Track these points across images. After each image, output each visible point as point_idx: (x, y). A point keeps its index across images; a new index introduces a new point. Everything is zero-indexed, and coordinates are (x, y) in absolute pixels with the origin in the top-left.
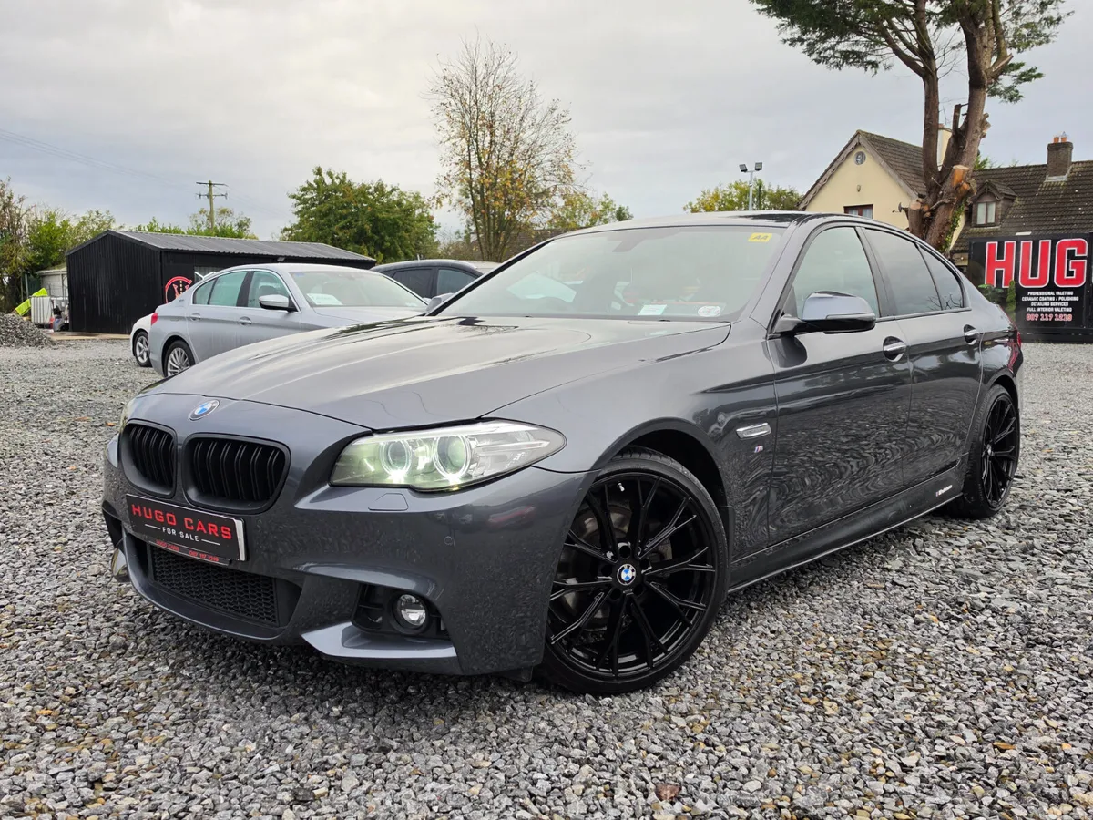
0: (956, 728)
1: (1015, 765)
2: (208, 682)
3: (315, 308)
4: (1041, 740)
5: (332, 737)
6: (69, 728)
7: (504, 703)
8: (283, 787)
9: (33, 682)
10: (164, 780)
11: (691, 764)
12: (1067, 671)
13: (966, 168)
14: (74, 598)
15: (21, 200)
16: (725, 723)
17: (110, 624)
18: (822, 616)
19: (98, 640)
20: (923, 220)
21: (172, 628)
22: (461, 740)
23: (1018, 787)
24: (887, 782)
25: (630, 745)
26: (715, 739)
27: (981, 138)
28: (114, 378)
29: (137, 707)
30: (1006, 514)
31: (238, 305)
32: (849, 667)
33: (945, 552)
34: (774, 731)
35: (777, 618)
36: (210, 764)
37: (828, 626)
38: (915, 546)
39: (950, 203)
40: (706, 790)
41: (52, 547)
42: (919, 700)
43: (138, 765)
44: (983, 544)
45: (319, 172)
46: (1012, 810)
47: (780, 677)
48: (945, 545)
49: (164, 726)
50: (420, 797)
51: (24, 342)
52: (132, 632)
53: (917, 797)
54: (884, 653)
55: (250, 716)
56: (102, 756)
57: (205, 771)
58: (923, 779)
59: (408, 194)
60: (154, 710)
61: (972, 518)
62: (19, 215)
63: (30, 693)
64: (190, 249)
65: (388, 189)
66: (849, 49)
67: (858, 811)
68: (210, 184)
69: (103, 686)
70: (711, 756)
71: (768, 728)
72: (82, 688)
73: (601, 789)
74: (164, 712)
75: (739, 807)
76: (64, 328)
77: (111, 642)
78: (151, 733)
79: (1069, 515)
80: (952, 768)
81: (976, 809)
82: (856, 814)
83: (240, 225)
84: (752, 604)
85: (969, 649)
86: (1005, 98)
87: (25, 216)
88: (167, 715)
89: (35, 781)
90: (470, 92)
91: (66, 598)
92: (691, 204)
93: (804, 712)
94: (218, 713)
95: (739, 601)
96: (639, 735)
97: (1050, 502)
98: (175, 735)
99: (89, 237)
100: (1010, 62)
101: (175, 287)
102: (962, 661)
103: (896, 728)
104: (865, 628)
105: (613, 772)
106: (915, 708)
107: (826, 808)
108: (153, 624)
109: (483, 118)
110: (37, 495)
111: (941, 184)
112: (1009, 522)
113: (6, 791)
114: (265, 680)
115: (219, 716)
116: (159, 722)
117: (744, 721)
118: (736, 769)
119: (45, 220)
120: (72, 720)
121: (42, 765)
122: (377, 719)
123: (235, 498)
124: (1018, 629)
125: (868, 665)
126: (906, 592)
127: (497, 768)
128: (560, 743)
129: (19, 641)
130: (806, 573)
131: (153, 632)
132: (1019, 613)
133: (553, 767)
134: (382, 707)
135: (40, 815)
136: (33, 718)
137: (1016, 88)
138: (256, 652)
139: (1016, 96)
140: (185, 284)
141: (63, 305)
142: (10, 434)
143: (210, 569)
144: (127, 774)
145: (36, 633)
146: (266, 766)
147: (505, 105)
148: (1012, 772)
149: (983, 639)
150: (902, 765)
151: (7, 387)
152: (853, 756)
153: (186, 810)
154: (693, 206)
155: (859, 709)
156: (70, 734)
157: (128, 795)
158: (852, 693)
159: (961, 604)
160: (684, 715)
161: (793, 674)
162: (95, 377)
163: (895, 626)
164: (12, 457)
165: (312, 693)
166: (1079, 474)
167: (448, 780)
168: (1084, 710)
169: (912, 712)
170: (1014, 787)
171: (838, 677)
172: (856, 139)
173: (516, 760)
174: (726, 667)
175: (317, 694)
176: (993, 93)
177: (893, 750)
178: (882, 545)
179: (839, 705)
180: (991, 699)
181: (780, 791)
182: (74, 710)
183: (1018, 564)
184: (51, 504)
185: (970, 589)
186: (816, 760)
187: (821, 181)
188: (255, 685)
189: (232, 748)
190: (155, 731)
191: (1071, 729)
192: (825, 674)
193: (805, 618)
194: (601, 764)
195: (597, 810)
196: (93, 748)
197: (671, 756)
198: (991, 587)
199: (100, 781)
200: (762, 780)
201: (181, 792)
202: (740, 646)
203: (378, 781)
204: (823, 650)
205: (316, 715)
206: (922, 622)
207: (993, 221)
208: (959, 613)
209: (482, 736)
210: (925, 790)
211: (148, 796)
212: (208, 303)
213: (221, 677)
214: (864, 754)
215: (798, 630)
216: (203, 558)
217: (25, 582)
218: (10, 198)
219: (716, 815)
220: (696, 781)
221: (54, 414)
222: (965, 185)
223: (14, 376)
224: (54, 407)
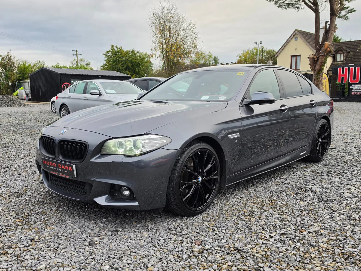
0: (290, 226)
1: (304, 236)
2: (67, 212)
3: (108, 95)
4: (315, 229)
5: (102, 228)
6: (25, 225)
7: (155, 218)
8: (86, 241)
9: (15, 212)
10: (52, 239)
11: (207, 235)
12: (330, 209)
13: (329, 43)
14: (29, 187)
15: (14, 57)
16: (220, 224)
17: (39, 195)
18: (257, 193)
19: (35, 200)
20: (314, 61)
21: (58, 196)
22: (140, 229)
23: (304, 243)
24: (264, 240)
25: (190, 230)
26: (215, 228)
27: (334, 33)
28: (45, 117)
29: (46, 219)
30: (326, 160)
31: (83, 93)
32: (262, 208)
33: (302, 173)
34: (234, 226)
35: (243, 193)
36: (66, 235)
37: (259, 196)
38: (293, 171)
39: (324, 55)
40: (209, 242)
41: (23, 172)
42: (280, 217)
43: (45, 235)
44: (316, 170)
45: (113, 46)
46: (300, 249)
47: (240, 211)
48: (303, 171)
49: (53, 224)
50: (126, 244)
51: (16, 105)
52: (46, 197)
53: (272, 245)
54: (274, 204)
55: (78, 222)
56: (35, 233)
57: (64, 237)
58: (275, 240)
59: (143, 53)
60: (51, 220)
61: (314, 162)
62: (14, 62)
63: (14, 215)
64: (70, 73)
65: (136, 52)
66: (289, 3)
67: (253, 248)
68: (77, 51)
69: (36, 213)
70: (213, 233)
71: (232, 225)
72: (30, 214)
73: (179, 242)
74: (54, 220)
75: (218, 247)
76: (29, 100)
77: (39, 201)
78: (49, 226)
79: (347, 161)
80: (285, 237)
81: (289, 248)
82: (252, 249)
83: (87, 64)
84: (236, 189)
85: (301, 202)
86: (343, 19)
87: (16, 63)
88: (55, 221)
89: (15, 239)
90: (162, 19)
91: (26, 187)
92: (239, 55)
93: (244, 221)
94: (69, 221)
95: (233, 188)
96: (193, 227)
97: (342, 157)
98: (56, 227)
99: (37, 69)
100: (345, 6)
101: (65, 86)
102: (297, 206)
103: (271, 226)
104: (270, 196)
105: (183, 237)
106: (278, 219)
107: (244, 248)
108: (52, 195)
109: (167, 27)
110: (19, 156)
111: (321, 49)
112: (326, 163)
113: (7, 242)
114: (84, 211)
115: (70, 222)
116: (52, 223)
117: (226, 223)
118: (220, 237)
119: (22, 64)
120: (26, 223)
121: (17, 235)
122: (116, 223)
123: (73, 158)
124: (318, 197)
125: (268, 207)
126: (286, 185)
127: (149, 236)
128: (169, 229)
129: (12, 200)
130: (256, 180)
131: (52, 197)
132: (320, 192)
133: (166, 236)
134: (118, 219)
135: (16, 249)
136: (15, 222)
137: (346, 15)
138: (82, 203)
139: (347, 18)
140: (68, 85)
141: (29, 92)
142: (11, 136)
143: (67, 180)
144: (42, 238)
145: (17, 198)
146: (82, 235)
147: (174, 23)
148: (303, 238)
149: (306, 200)
150: (270, 236)
151: (10, 121)
152: (256, 233)
153: (58, 247)
154: (240, 55)
155: (261, 220)
156: (26, 227)
157: (41, 243)
158: (260, 216)
159: (302, 189)
160: (208, 222)
161: (244, 210)
162: (39, 117)
163: (279, 196)
164: (11, 144)
165: (98, 215)
166: (355, 148)
167: (135, 239)
168: (331, 221)
169: (277, 221)
170: (302, 242)
171: (257, 211)
172: (295, 32)
173: (155, 234)
174: (224, 208)
175: (99, 216)
176: (339, 17)
177: (268, 231)
178: (283, 171)
179: (256, 219)
180: (303, 217)
181: (231, 243)
182: (27, 220)
183: (325, 177)
184: (23, 159)
185: (306, 184)
186: (245, 234)
187: (283, 47)
188: (81, 213)
189: (73, 230)
190: (51, 226)
191: (325, 226)
192: (254, 210)
193: (252, 193)
194: (180, 235)
195: (177, 248)
196: (32, 230)
197: (201, 233)
198: (314, 184)
199: (34, 239)
200: (227, 240)
201: (57, 243)
202: (229, 202)
203: (114, 240)
204: (255, 203)
205: (98, 221)
206: (288, 194)
207: (342, 60)
208: (301, 192)
209: (146, 228)
210: (275, 243)
211: (47, 244)
212: (74, 93)
213: (71, 211)
214: (259, 233)
215: (249, 197)
216: (64, 176)
217: (14, 182)
218: (11, 57)
219: (211, 249)
220: (207, 240)
221: (25, 130)
222: (329, 49)
223: (13, 117)
224: (25, 127)
